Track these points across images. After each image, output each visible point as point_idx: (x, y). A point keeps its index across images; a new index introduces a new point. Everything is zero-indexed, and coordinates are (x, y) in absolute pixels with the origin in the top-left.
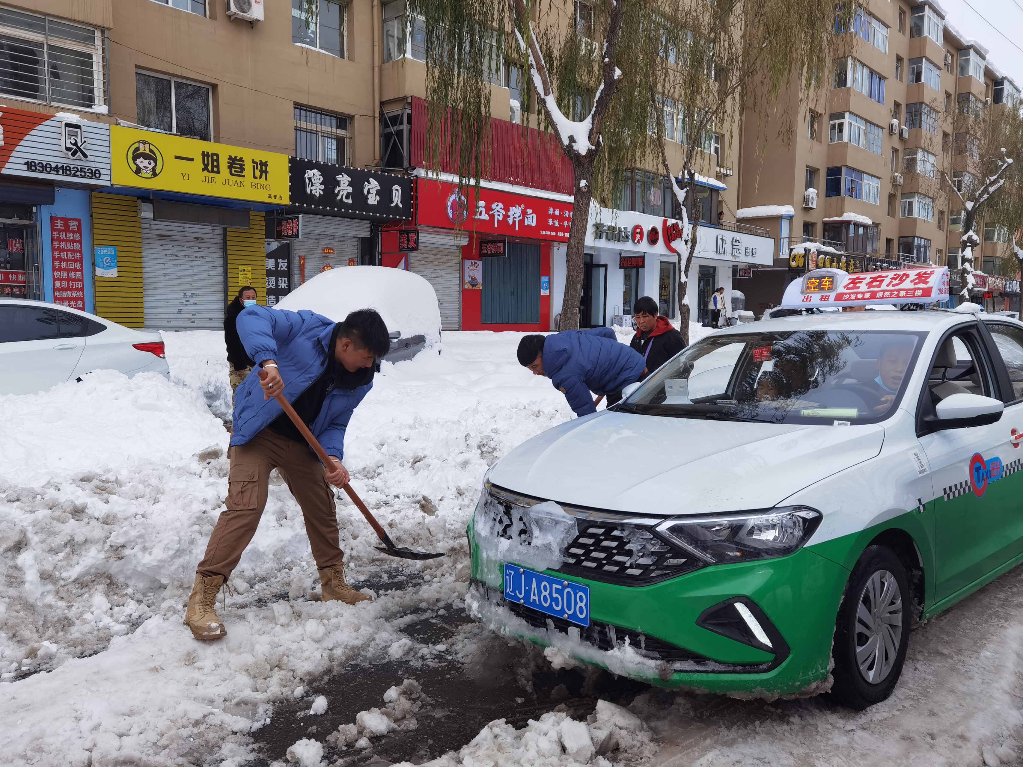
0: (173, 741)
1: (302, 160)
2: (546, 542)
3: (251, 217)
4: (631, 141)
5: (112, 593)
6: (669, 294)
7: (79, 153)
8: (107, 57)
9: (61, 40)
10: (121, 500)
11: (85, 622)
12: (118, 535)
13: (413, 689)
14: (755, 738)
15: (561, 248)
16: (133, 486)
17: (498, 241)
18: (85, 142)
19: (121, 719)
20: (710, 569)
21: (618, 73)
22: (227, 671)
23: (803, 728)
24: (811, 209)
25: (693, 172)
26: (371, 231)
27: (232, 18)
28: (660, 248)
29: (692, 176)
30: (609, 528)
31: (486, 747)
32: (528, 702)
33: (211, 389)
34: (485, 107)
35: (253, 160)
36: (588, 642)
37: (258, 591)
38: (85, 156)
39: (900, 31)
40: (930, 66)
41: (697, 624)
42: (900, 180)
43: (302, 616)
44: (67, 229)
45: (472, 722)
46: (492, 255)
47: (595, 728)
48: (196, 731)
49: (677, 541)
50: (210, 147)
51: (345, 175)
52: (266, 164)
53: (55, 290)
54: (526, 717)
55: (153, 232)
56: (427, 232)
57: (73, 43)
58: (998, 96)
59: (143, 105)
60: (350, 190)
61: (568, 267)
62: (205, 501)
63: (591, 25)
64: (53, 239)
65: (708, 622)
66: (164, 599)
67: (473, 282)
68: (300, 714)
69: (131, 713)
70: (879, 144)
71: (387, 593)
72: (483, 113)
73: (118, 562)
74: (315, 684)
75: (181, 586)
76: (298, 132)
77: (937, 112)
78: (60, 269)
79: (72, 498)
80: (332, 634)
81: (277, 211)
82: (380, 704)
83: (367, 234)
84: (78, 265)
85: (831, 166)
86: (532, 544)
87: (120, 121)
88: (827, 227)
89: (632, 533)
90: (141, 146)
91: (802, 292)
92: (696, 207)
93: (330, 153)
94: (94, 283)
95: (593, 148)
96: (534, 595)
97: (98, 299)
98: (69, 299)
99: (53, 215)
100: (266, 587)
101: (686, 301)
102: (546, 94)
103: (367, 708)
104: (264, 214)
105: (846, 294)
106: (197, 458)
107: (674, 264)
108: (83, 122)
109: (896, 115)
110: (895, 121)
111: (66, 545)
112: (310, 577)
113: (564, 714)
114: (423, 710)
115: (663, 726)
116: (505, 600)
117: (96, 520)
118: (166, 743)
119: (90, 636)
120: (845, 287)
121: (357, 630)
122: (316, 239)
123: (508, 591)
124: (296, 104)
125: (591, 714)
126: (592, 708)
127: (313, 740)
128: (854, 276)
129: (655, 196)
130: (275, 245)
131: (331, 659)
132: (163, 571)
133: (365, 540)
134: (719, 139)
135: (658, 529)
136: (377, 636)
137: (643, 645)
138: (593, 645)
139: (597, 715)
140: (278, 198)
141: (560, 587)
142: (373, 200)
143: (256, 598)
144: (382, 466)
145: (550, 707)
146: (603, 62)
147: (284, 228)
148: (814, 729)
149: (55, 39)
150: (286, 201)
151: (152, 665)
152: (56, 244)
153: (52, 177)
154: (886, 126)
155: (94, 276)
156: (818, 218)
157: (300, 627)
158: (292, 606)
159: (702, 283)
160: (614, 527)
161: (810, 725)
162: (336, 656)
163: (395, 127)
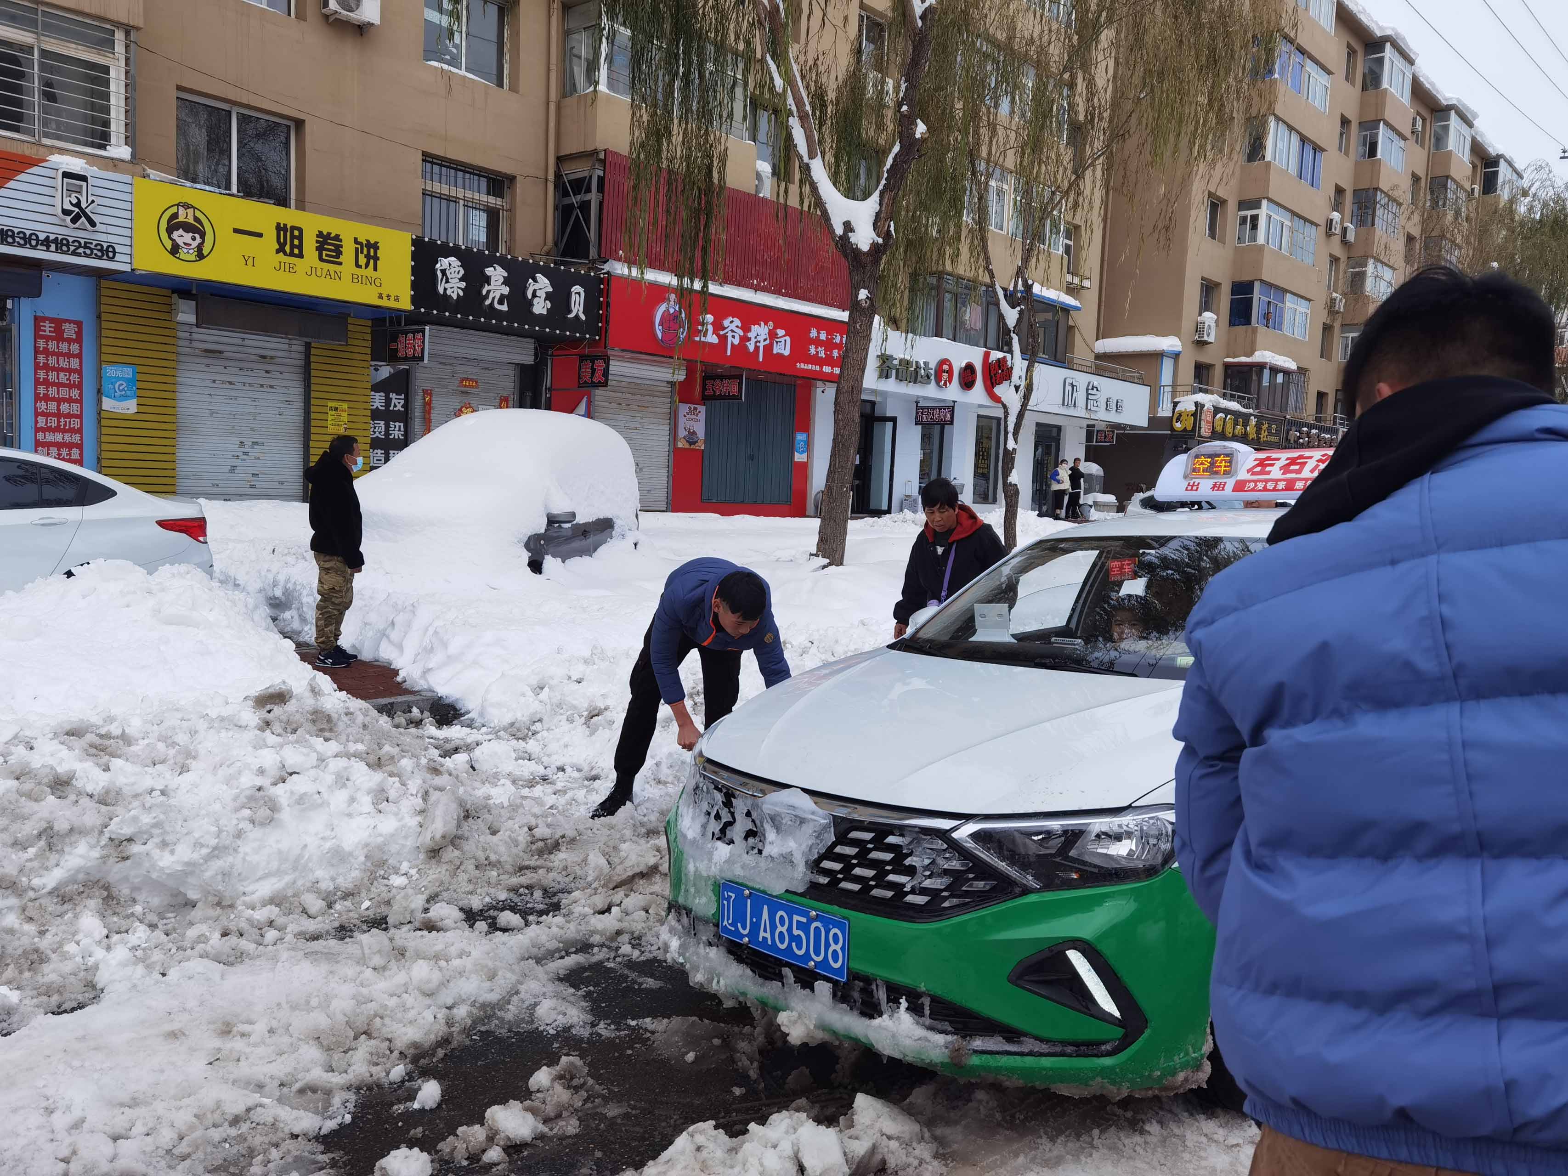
0: (197, 1148)
1: (432, 242)
2: (784, 850)
3: (350, 327)
4: (939, 231)
5: (110, 912)
6: (989, 466)
7: (83, 219)
8: (132, 72)
9: (62, 43)
10: (129, 767)
11: (65, 957)
12: (122, 821)
13: (574, 1072)
14: (1091, 1155)
15: (827, 391)
16: (148, 745)
17: (731, 377)
18: (93, 202)
19: (117, 1111)
20: (1032, 898)
21: (921, 128)
22: (286, 1039)
23: (1164, 1141)
24: (1206, 343)
25: (1030, 282)
26: (536, 355)
27: (331, 19)
28: (978, 394)
29: (1028, 288)
30: (881, 831)
31: (683, 1164)
32: (751, 1094)
33: (278, 593)
34: (719, 172)
35: (356, 239)
36: (845, 1005)
37: (340, 914)
38: (93, 224)
39: (1347, 79)
40: (1391, 134)
41: (1010, 980)
42: (1341, 306)
43: (407, 954)
44: (59, 336)
45: (664, 1124)
46: (721, 397)
47: (850, 1137)
48: (233, 1132)
49: (983, 854)
50: (290, 216)
51: (498, 267)
52: (375, 246)
53: (37, 430)
54: (748, 1117)
55: (195, 344)
56: (622, 359)
57: (80, 47)
58: (1489, 183)
59: (187, 145)
60: (506, 290)
61: (836, 422)
62: (261, 771)
63: (882, 53)
64: (37, 351)
65: (1026, 978)
66: (191, 924)
67: (691, 437)
68: (399, 1108)
69: (134, 1103)
70: (1311, 249)
71: (540, 919)
72: (716, 181)
73: (120, 865)
74: (423, 1062)
75: (219, 904)
76: (428, 198)
77: (1400, 204)
78: (47, 398)
79: (51, 762)
80: (451, 984)
81: (391, 318)
82: (523, 1094)
83: (529, 360)
84: (75, 393)
85: (1237, 279)
86: (764, 853)
87: (149, 171)
88: (1229, 372)
89: (916, 841)
90: (182, 211)
91: (1185, 477)
92: (1033, 337)
93: (475, 232)
94: (100, 422)
95: (880, 241)
96: (765, 931)
97: (104, 447)
98: (59, 445)
99: (39, 314)
100: (352, 907)
101: (1013, 478)
102: (812, 156)
103: (502, 1100)
104: (370, 323)
105: (1250, 481)
106: (251, 703)
107: (998, 420)
108: (91, 171)
109: (1337, 206)
110: (1336, 216)
111: (39, 835)
112: (422, 893)
113: (803, 1116)
114: (589, 1105)
115: (955, 1134)
116: (720, 937)
117: (88, 798)
118: (189, 1150)
119: (72, 979)
120: (1248, 471)
121: (492, 977)
122: (451, 365)
123: (725, 923)
124: (425, 154)
125: (845, 1114)
126: (847, 1106)
127: (416, 1150)
128: (1262, 455)
129: (972, 315)
130: (385, 371)
131: (449, 1023)
132: (191, 880)
133: (510, 837)
134: (1073, 231)
135: (955, 835)
136: (522, 988)
137: (927, 1012)
138: (851, 1009)
139: (855, 1117)
140: (392, 299)
141: (804, 920)
142: (540, 307)
143: (337, 924)
144: (540, 720)
145: (783, 1105)
146: (899, 111)
147: (401, 346)
148: (1178, 1141)
149: (52, 40)
150: (406, 304)
151: (168, 1027)
152: (41, 359)
153: (39, 254)
154: (1322, 222)
155: (100, 411)
156: (1217, 357)
157: (403, 973)
158: (391, 940)
159: (1040, 450)
160: (890, 830)
161: (1175, 1136)
162: (457, 1018)
163: (579, 197)
